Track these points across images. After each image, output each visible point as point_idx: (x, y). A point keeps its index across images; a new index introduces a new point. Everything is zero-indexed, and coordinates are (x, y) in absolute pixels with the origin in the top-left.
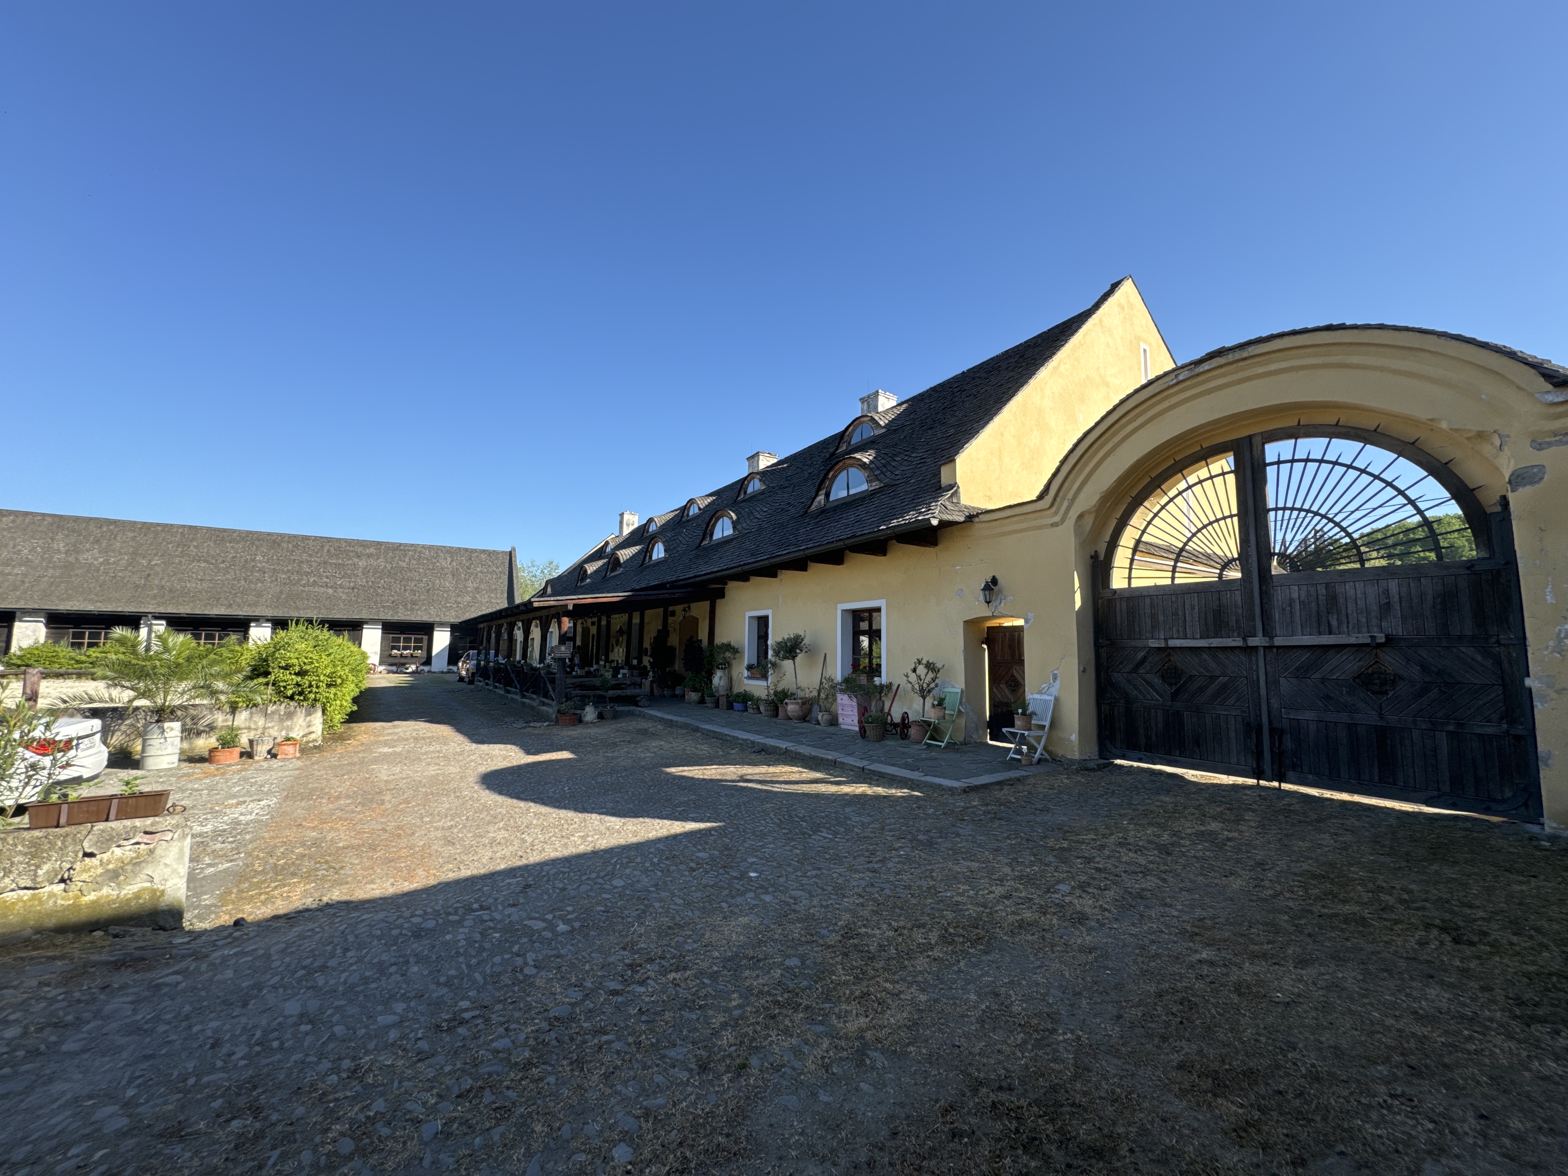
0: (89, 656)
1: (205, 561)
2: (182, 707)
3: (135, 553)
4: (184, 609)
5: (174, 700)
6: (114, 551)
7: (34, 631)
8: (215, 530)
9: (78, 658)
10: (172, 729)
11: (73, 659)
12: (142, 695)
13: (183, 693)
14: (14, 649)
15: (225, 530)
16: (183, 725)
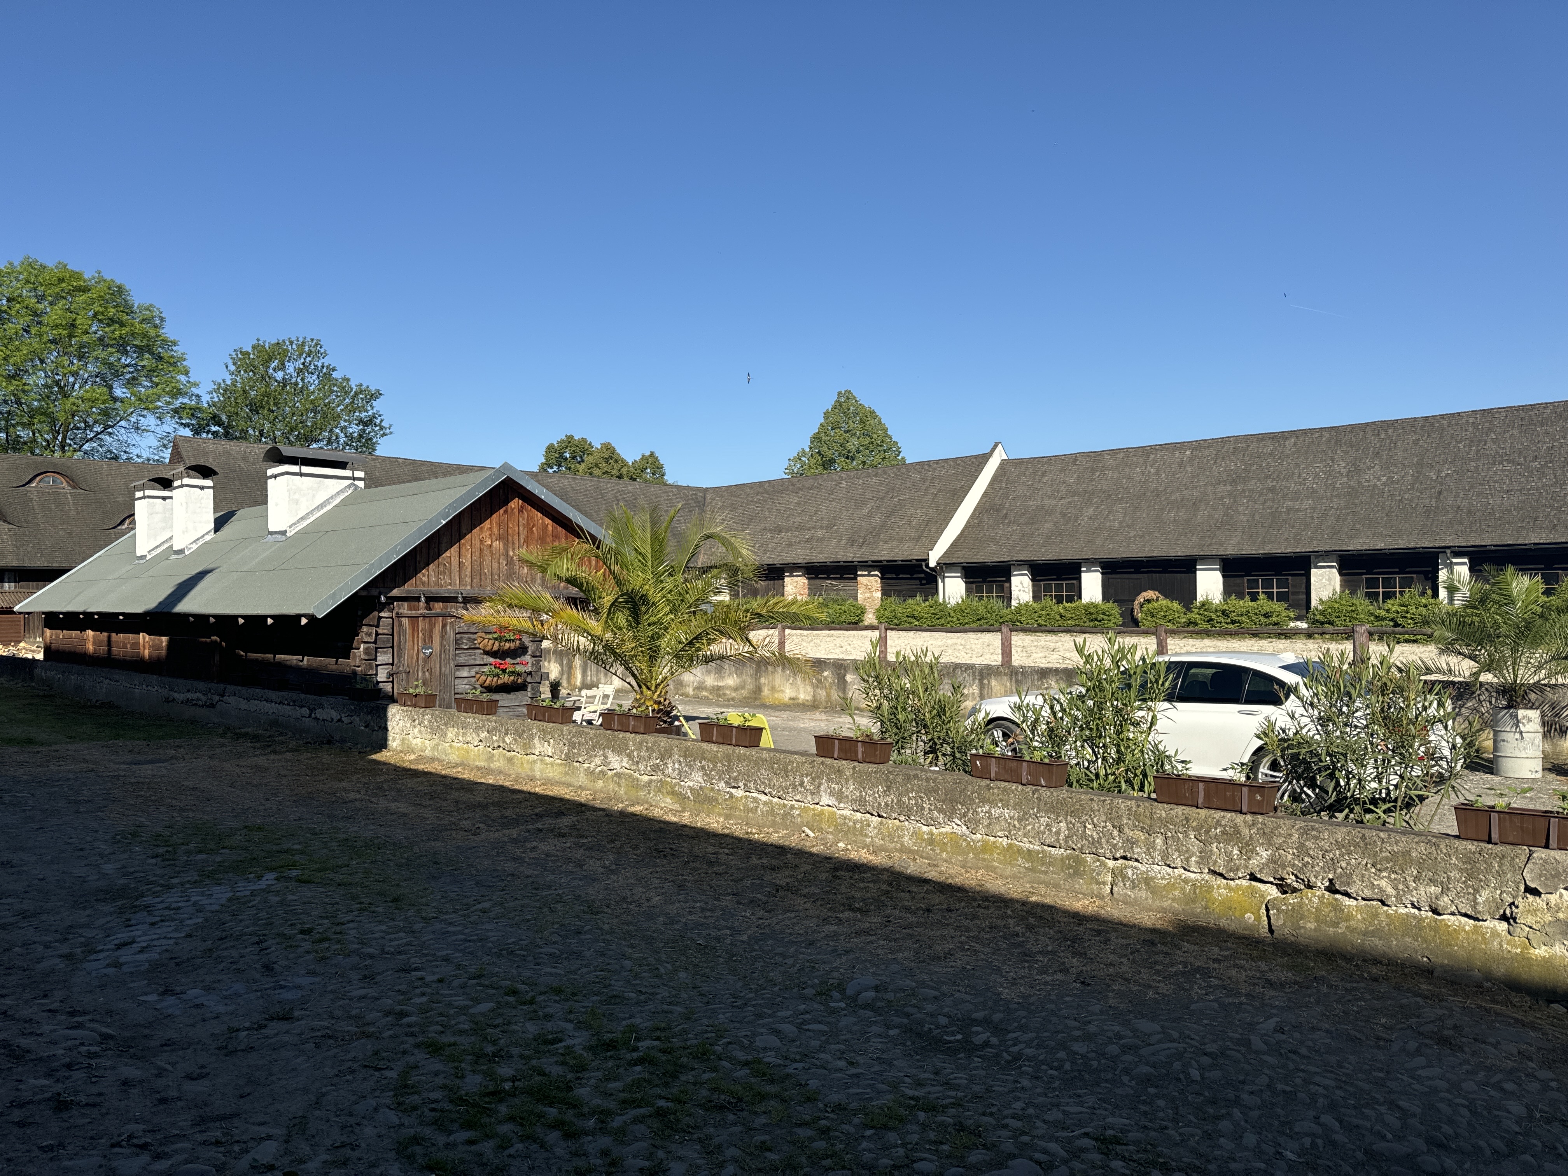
0: (1388, 611)
1: (1509, 462)
2: (1537, 687)
3: (1420, 464)
4: (1491, 539)
5: (1526, 676)
6: (1396, 465)
7: (1330, 580)
8: (1518, 408)
9: (1378, 612)
10: (1530, 720)
11: (1372, 614)
12: (1488, 667)
13: (1540, 667)
14: (1314, 603)
15: (1532, 407)
16: (1543, 716)
